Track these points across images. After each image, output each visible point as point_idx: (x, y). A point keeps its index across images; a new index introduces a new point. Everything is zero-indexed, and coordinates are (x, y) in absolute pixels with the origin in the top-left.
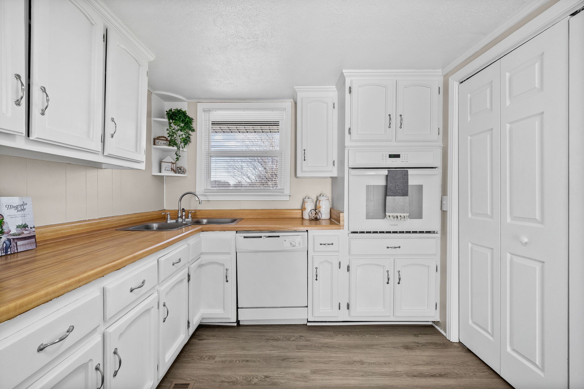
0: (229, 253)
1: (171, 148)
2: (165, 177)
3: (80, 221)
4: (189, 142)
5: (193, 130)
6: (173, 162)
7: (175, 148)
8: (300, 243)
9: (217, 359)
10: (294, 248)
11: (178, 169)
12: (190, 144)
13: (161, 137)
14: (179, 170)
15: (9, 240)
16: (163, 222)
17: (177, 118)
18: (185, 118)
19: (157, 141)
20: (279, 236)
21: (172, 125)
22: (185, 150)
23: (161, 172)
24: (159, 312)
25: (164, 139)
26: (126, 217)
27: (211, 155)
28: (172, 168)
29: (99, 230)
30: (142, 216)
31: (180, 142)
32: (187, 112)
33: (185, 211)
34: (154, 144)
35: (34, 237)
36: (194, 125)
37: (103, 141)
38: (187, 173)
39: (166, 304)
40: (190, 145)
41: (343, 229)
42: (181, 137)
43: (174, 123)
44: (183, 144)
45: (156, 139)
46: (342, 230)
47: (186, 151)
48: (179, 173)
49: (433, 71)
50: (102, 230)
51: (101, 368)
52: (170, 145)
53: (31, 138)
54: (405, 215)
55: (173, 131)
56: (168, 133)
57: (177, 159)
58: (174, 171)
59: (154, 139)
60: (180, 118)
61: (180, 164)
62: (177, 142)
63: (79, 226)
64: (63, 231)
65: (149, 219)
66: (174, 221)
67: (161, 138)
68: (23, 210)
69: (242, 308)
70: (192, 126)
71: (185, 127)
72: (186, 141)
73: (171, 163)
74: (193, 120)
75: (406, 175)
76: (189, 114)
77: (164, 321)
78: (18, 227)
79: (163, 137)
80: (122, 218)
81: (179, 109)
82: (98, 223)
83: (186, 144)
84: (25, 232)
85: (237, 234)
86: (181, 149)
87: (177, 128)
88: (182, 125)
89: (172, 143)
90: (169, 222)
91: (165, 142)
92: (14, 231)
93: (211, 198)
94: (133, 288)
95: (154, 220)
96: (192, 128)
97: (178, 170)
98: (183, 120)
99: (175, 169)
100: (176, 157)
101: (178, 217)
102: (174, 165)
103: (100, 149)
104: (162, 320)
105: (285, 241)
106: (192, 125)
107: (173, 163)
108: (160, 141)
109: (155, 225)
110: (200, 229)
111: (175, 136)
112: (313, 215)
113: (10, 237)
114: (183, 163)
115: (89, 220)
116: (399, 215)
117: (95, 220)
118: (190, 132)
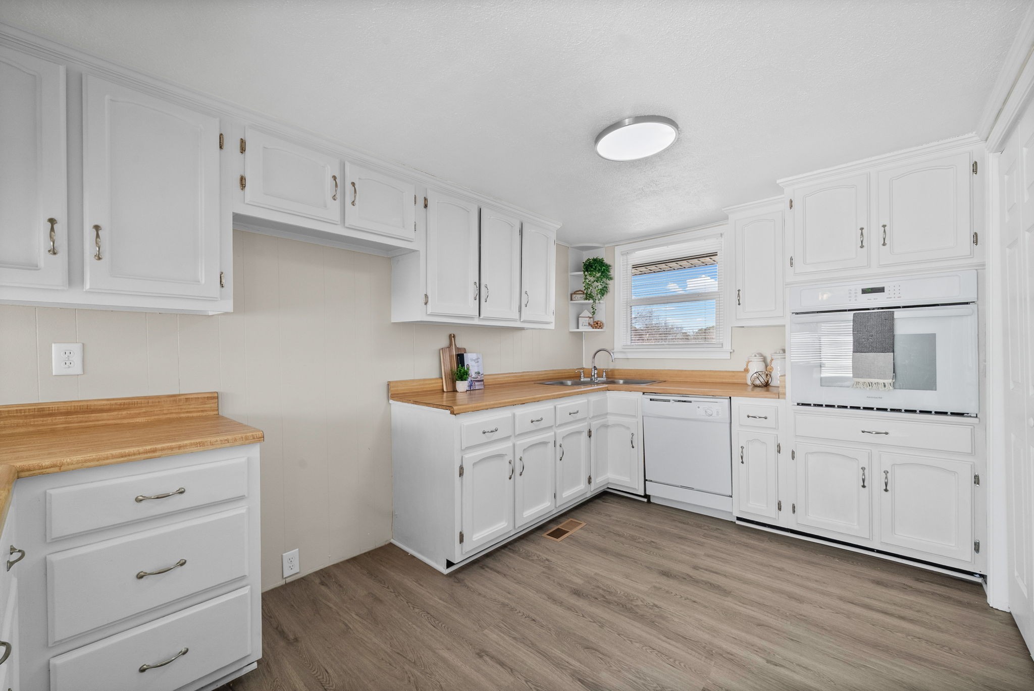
0: (634, 416)
1: (587, 301)
2: (584, 333)
3: (509, 373)
4: (606, 293)
5: (611, 279)
6: (591, 316)
7: (591, 301)
8: (718, 412)
9: (612, 518)
10: (711, 417)
11: (595, 323)
12: (608, 294)
13: (578, 291)
14: (597, 325)
15: (472, 381)
16: (577, 380)
17: (592, 269)
18: (601, 267)
19: (574, 296)
20: (690, 402)
21: (588, 277)
22: (601, 301)
23: (578, 328)
24: (555, 450)
25: (581, 292)
26: (543, 373)
27: (631, 305)
28: (589, 323)
29: (522, 382)
30: (559, 373)
31: (596, 295)
32: (604, 259)
33: (596, 369)
34: (572, 300)
35: (482, 381)
36: (611, 273)
37: (520, 311)
38: (604, 328)
39: (562, 446)
40: (607, 297)
41: (785, 398)
42: (597, 289)
43: (590, 274)
44: (599, 296)
45: (573, 294)
46: (783, 400)
47: (603, 305)
48: (596, 327)
49: (955, 139)
50: (524, 382)
51: (512, 463)
52: (586, 299)
53: (481, 317)
54: (886, 381)
55: (589, 283)
56: (585, 286)
57: (594, 313)
58: (591, 326)
59: (571, 295)
60: (595, 269)
61: (597, 318)
62: (594, 295)
63: (509, 377)
64: (499, 380)
65: (567, 376)
66: (589, 379)
67: (577, 293)
68: (478, 362)
69: (651, 481)
70: (609, 274)
71: (602, 277)
72: (604, 291)
73: (589, 317)
74: (610, 267)
75: (891, 319)
76: (606, 261)
77: (561, 460)
78: (476, 373)
79: (580, 291)
80: (541, 373)
81: (595, 258)
82: (521, 376)
83: (603, 295)
84: (479, 377)
85: (644, 396)
86: (597, 301)
87: (592, 279)
88: (598, 275)
89: (589, 296)
90: (582, 380)
91: (582, 296)
92: (474, 376)
93: (630, 356)
94: (533, 420)
95: (569, 378)
96: (609, 276)
97: (595, 325)
98: (599, 269)
99: (592, 324)
100: (592, 311)
101: (592, 376)
102: (592, 319)
103: (518, 317)
104: (559, 459)
105: (699, 407)
106: (609, 272)
107: (590, 318)
108: (577, 295)
109: (569, 383)
110: (605, 388)
111: (591, 288)
112: (762, 380)
113: (473, 379)
114: (599, 317)
115: (515, 373)
116: (874, 381)
117: (519, 373)
118: (608, 282)
